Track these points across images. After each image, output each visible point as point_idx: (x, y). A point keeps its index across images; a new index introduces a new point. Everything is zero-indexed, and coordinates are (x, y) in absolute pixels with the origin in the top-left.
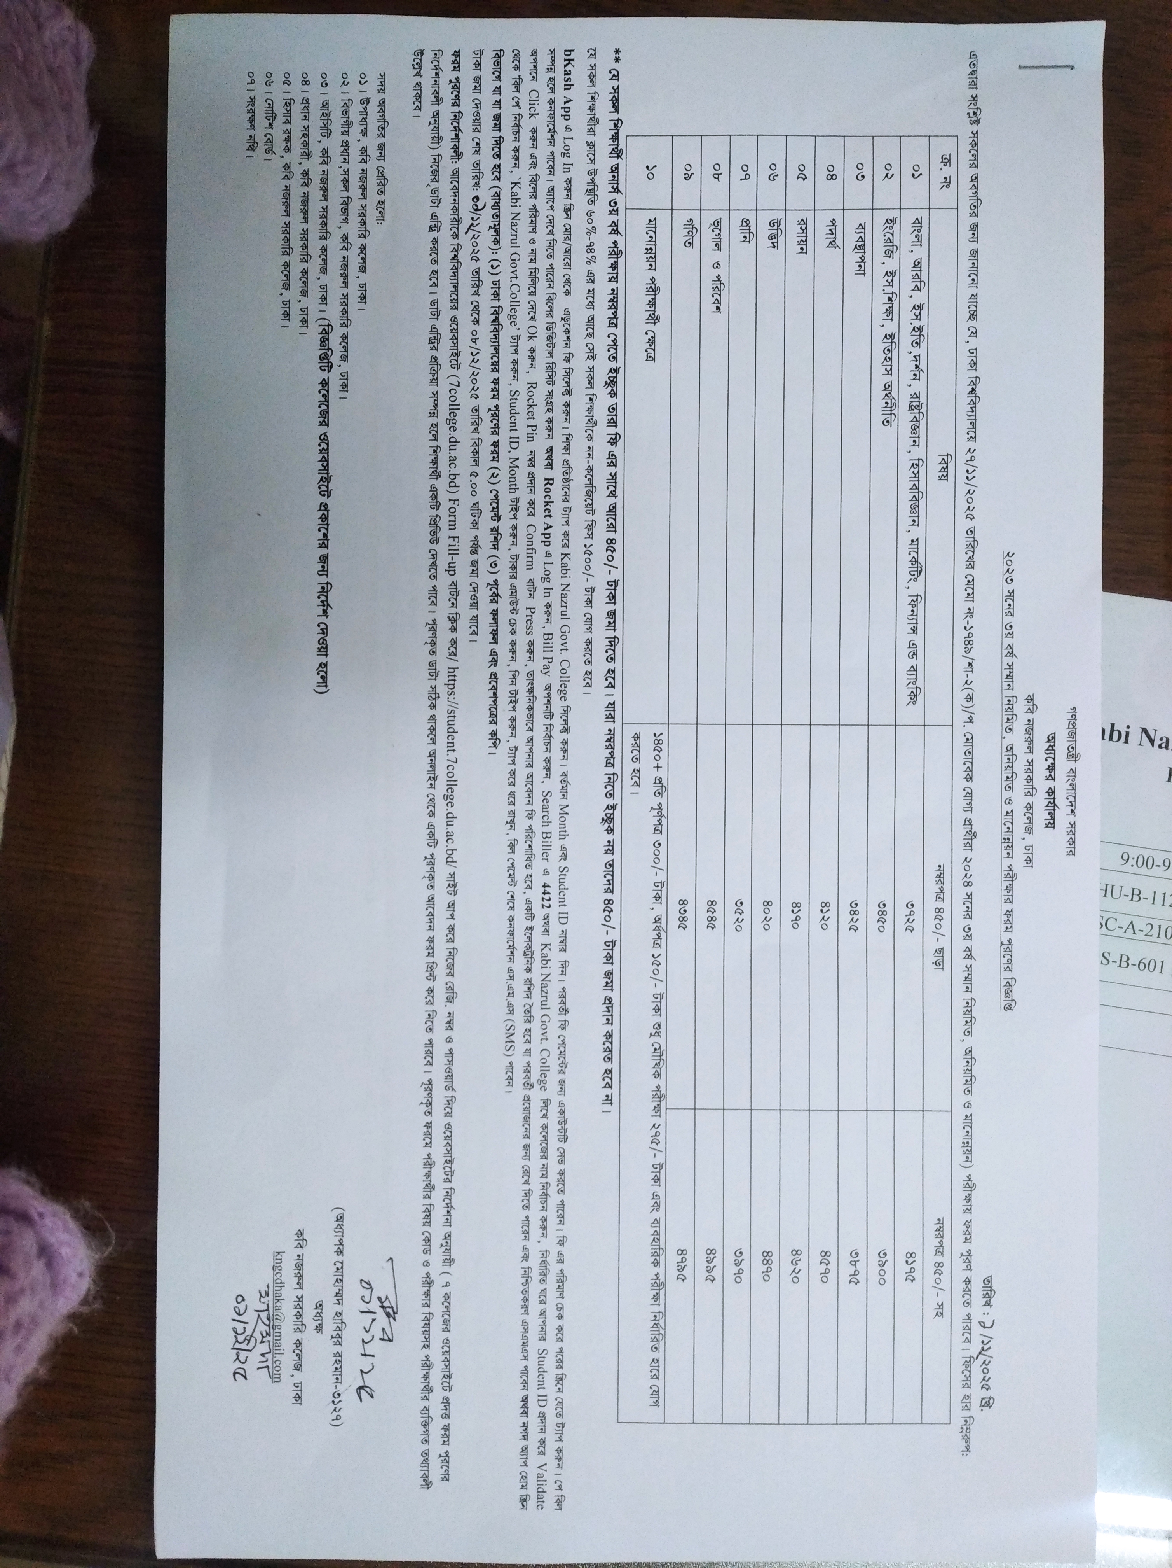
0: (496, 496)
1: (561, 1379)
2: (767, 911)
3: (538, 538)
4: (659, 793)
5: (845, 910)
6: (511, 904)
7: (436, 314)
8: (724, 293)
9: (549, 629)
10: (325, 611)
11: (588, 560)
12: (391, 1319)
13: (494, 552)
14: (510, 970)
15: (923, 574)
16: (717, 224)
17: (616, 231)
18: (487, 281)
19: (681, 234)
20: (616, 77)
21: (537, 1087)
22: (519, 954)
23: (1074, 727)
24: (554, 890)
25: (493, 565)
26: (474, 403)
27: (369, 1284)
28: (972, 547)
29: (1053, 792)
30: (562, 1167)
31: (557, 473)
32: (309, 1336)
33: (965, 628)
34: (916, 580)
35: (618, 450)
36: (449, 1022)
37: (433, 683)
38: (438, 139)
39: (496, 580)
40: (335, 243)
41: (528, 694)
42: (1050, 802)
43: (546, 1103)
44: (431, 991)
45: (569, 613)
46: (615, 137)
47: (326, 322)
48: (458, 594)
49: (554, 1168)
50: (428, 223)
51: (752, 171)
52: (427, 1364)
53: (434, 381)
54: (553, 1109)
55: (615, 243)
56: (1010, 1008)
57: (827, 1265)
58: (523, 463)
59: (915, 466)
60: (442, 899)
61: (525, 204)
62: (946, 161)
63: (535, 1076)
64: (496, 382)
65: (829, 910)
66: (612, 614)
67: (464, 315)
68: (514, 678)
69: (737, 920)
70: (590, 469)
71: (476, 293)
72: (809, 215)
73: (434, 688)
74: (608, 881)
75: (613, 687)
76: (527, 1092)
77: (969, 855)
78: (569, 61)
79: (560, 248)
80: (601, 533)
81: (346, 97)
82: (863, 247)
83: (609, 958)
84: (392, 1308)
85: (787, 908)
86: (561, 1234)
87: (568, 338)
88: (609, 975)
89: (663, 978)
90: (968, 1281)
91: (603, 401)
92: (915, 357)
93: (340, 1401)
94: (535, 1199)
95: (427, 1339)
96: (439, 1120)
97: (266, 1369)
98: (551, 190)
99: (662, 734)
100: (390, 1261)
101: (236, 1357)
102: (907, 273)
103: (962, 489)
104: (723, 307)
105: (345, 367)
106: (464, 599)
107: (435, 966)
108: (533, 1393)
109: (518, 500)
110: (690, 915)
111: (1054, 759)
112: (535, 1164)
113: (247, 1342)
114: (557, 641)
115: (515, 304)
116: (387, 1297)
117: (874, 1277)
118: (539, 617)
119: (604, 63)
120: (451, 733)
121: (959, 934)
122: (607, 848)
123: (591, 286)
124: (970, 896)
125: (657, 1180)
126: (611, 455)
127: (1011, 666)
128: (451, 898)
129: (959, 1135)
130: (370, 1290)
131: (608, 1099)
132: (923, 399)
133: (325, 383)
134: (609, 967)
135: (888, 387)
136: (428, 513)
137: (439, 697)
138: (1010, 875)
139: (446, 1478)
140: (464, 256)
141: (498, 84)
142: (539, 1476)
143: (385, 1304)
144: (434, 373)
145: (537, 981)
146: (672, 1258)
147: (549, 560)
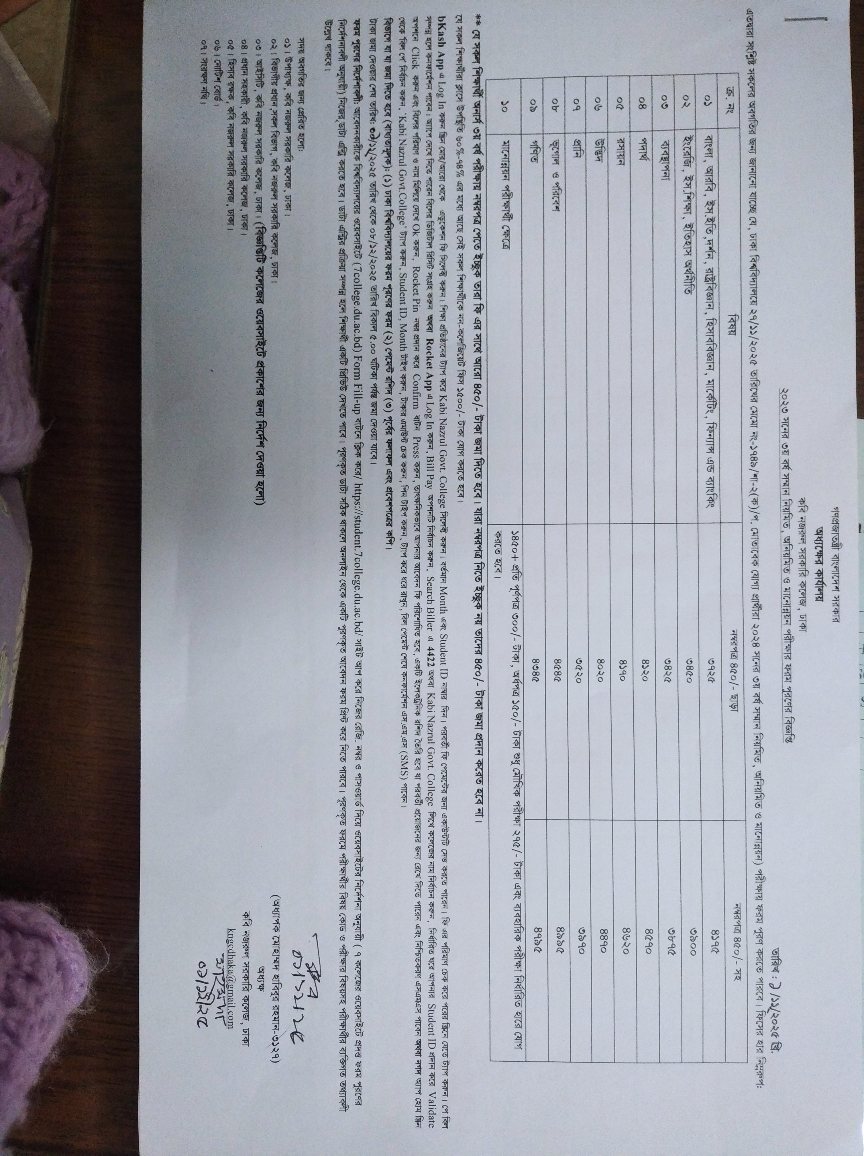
0: (390, 353)
1: (446, 1027)
2: (600, 667)
3: (422, 384)
4: (516, 577)
5: (661, 666)
6: (404, 663)
7: (343, 217)
8: (562, 196)
9: (431, 453)
10: (262, 443)
11: (460, 401)
12: (316, 980)
13: (389, 396)
14: (404, 714)
15: (717, 406)
16: (555, 144)
17: (479, 152)
18: (382, 190)
19: (528, 152)
20: (478, 36)
21: (425, 803)
22: (410, 701)
23: (837, 523)
24: (437, 653)
25: (388, 406)
26: (373, 283)
27: (299, 954)
28: (755, 385)
29: (822, 573)
30: (445, 864)
31: (436, 335)
32: (254, 993)
33: (751, 447)
34: (712, 411)
35: (482, 317)
36: (358, 754)
37: (343, 496)
38: (343, 86)
39: (391, 417)
40: (266, 167)
41: (415, 503)
42: (819, 581)
43: (433, 815)
44: (344, 730)
45: (446, 441)
46: (477, 81)
47: (260, 226)
48: (362, 428)
49: (439, 866)
50: (337, 149)
51: (582, 104)
52: (344, 1015)
53: (343, 267)
54: (438, 821)
55: (478, 161)
56: (789, 740)
57: (650, 940)
58: (410, 328)
59: (710, 324)
60: (352, 660)
61: (410, 133)
62: (730, 92)
63: (424, 795)
64: (389, 267)
65: (648, 666)
66: (478, 441)
67: (365, 217)
68: (405, 491)
69: (578, 674)
70: (461, 332)
71: (374, 201)
72: (626, 136)
73: (344, 500)
74: (478, 645)
75: (480, 497)
76: (418, 807)
77: (756, 622)
78: (442, 25)
79: (436, 166)
80: (470, 380)
81: (275, 57)
82: (667, 159)
83: (480, 704)
84: (317, 972)
85: (616, 665)
86: (445, 916)
87: (443, 232)
88: (479, 717)
89: (521, 719)
90: (760, 952)
91: (471, 280)
92: (709, 241)
93: (278, 1043)
94: (425, 889)
95: (344, 996)
96: (351, 829)
97: (222, 1018)
98: (429, 122)
99: (518, 532)
100: (315, 936)
101: (199, 1009)
102: (702, 178)
103: (747, 341)
104: (562, 207)
105: (275, 259)
106: (366, 432)
107: (347, 710)
108: (425, 1038)
109: (406, 356)
110: (541, 670)
111: (822, 547)
112: (425, 862)
113: (207, 997)
114: (437, 463)
115: (403, 208)
116: (313, 964)
117: (687, 949)
118: (424, 445)
119: (469, 25)
120: (358, 534)
121: (750, 683)
122: (477, 620)
123: (460, 193)
124: (757, 655)
125: (518, 874)
126: (477, 321)
127: (787, 477)
128: (359, 659)
129: (752, 839)
130: (300, 958)
131: (480, 813)
132: (715, 273)
133: (260, 271)
134: (479, 711)
135: (688, 265)
136: (338, 367)
137: (348, 506)
138: (789, 638)
139: (359, 1103)
140: (364, 173)
141: (388, 44)
142: (431, 1102)
143: (312, 969)
144: (342, 261)
145: (424, 722)
146: (530, 935)
147: (430, 401)
